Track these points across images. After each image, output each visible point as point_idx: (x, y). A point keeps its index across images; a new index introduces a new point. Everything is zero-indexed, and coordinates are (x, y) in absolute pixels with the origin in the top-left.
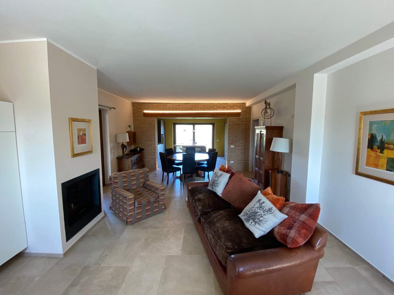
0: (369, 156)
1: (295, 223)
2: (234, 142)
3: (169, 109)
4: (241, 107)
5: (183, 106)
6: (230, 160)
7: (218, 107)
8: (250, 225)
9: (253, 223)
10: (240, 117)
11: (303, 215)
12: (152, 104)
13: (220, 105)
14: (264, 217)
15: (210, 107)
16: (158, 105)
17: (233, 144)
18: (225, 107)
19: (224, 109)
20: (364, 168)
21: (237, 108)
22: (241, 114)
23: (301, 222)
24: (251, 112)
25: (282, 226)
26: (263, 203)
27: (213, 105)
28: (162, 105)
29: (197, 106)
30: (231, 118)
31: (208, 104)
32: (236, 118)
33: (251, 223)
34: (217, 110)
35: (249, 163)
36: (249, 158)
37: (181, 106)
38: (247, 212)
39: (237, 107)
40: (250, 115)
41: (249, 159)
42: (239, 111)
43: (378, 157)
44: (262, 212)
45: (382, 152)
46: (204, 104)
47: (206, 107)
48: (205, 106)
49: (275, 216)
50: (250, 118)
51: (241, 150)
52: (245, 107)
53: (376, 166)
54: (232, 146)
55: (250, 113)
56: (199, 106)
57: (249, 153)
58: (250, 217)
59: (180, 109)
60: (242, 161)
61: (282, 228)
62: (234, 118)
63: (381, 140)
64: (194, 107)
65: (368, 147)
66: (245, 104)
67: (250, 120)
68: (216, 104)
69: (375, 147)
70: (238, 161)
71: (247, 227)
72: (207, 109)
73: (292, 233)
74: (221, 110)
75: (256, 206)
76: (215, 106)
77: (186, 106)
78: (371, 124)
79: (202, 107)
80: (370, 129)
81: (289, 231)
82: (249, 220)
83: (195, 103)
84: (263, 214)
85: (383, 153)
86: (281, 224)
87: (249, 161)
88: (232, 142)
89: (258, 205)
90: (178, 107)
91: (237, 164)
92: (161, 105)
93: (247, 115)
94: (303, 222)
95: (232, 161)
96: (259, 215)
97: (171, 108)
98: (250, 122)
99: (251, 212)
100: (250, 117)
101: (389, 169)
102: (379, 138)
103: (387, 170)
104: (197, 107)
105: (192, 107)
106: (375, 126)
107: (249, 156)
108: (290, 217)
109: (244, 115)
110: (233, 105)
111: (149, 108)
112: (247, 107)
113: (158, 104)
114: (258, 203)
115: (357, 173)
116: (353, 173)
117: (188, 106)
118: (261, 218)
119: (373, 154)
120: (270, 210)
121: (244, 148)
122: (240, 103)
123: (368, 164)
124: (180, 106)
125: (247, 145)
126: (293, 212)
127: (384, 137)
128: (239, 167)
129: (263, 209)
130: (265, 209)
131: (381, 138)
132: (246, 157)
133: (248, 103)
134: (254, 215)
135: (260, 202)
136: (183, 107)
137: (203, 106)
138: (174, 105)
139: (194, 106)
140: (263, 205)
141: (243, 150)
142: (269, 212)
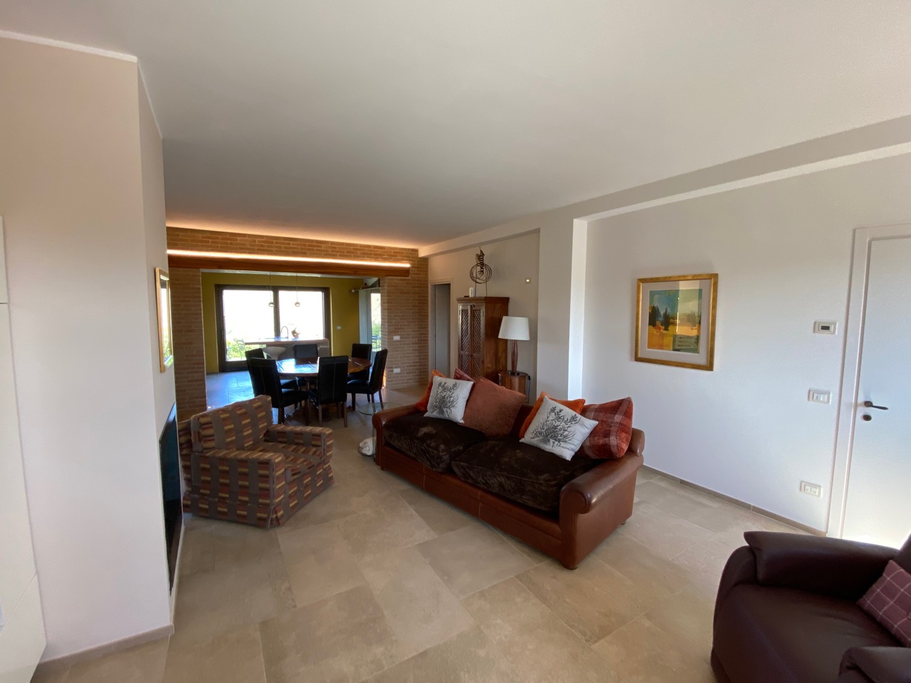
0: (650, 335)
1: (611, 427)
2: (399, 329)
3: (240, 249)
4: (409, 257)
5: (282, 243)
6: (392, 368)
7: (363, 253)
8: (552, 447)
9: (556, 443)
10: (409, 278)
11: (616, 415)
12: (189, 233)
13: (368, 250)
14: (569, 429)
15: (348, 252)
16: (209, 238)
17: (398, 332)
18: (380, 255)
19: (376, 259)
20: (645, 351)
21: (403, 260)
22: (411, 272)
23: (618, 425)
24: (427, 268)
25: (594, 437)
26: (561, 411)
27: (354, 249)
28: (222, 239)
29: (315, 248)
30: (392, 279)
31: (342, 244)
32: (401, 280)
33: (554, 443)
34: (361, 260)
35: (427, 368)
36: (427, 359)
37: (276, 243)
38: (539, 430)
39: (403, 256)
40: (427, 274)
41: (427, 362)
42: (407, 265)
43: (662, 336)
44: (563, 423)
45: (666, 329)
46: (333, 243)
47: (338, 252)
48: (335, 248)
49: (583, 425)
50: (427, 281)
51: (413, 344)
52: (417, 257)
53: (661, 347)
54: (397, 338)
55: (427, 271)
56: (321, 247)
57: (428, 349)
58: (547, 436)
59: (271, 251)
60: (416, 366)
61: (596, 438)
62: (397, 280)
63: (665, 314)
64: (309, 250)
65: (650, 324)
66: (416, 251)
67: (428, 284)
68: (361, 246)
69: (658, 323)
70: (407, 366)
71: (547, 450)
72: (340, 256)
73: (613, 440)
74: (371, 260)
75: (551, 418)
76: (359, 252)
77: (289, 244)
78: (652, 294)
79: (327, 251)
80: (651, 301)
81: (607, 439)
82: (549, 441)
83: (312, 241)
84: (566, 426)
85: (668, 330)
86: (594, 433)
87: (427, 365)
88: (395, 329)
89: (553, 416)
90: (268, 246)
91: (407, 373)
92: (218, 238)
93: (420, 274)
94: (620, 424)
95: (396, 368)
96: (560, 430)
97: (248, 247)
98: (427, 287)
99: (545, 428)
100: (427, 277)
101: (677, 347)
102: (662, 313)
103: (674, 350)
104: (317, 250)
105: (302, 249)
106: (656, 296)
107: (427, 356)
108: (602, 422)
109: (417, 274)
110: (394, 252)
111: (180, 242)
112: (421, 258)
113: (209, 235)
114: (553, 414)
115: (638, 359)
116: (631, 360)
117: (293, 244)
118: (566, 433)
119: (655, 331)
120: (574, 418)
121: (419, 340)
122: (409, 249)
123: (650, 346)
124: (272, 243)
125: (422, 334)
126: (601, 415)
127: (669, 311)
128: (411, 379)
129: (563, 419)
130: (566, 419)
131: (664, 311)
132: (423, 359)
133: (424, 251)
134: (554, 432)
135: (556, 411)
136: (281, 247)
137: (330, 247)
138: (257, 240)
139: (309, 246)
140: (562, 414)
141: (417, 344)
142: (573, 422)
